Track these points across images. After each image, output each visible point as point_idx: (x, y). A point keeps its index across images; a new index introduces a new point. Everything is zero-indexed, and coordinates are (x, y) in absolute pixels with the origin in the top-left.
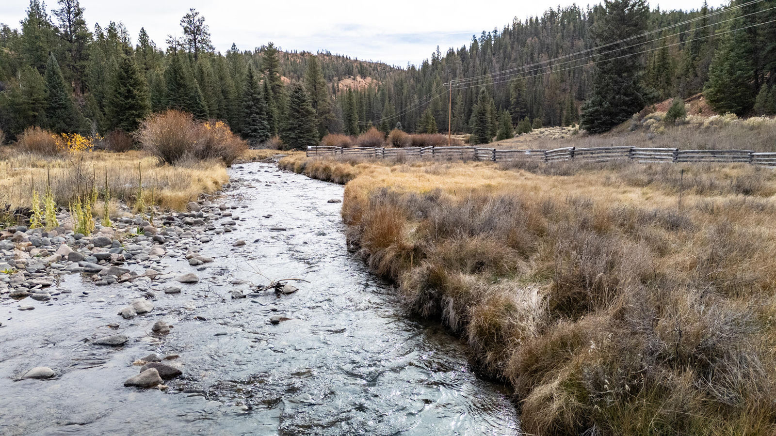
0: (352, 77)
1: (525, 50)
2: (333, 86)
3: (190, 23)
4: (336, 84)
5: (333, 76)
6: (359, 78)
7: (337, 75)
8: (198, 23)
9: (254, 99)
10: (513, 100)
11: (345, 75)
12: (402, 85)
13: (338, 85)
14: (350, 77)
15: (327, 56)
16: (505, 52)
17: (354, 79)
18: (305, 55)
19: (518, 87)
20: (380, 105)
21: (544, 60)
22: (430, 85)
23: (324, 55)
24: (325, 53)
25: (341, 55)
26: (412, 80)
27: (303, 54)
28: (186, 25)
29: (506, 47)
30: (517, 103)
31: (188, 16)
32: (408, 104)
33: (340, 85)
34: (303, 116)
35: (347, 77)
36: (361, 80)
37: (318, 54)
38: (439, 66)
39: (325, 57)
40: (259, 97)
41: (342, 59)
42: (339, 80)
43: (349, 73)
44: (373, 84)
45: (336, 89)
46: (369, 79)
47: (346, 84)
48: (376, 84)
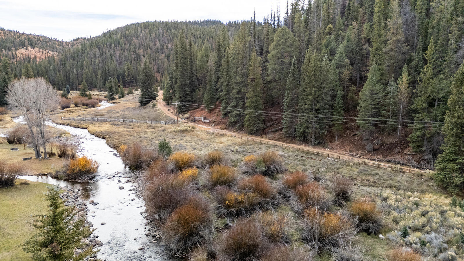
0: (25, 48)
1: (132, 47)
2: (12, 54)
4: (14, 53)
5: (11, 47)
6: (29, 48)
7: (14, 45)
10: (126, 74)
11: (20, 46)
12: (65, 62)
13: (16, 53)
14: (23, 48)
15: (2, 30)
16: (121, 46)
17: (27, 49)
19: (128, 69)
20: (53, 74)
21: (141, 51)
22: (82, 63)
25: (12, 30)
26: (71, 60)
29: (122, 44)
30: (129, 76)
32: (71, 74)
33: (17, 53)
36: (32, 50)
38: (86, 51)
41: (13, 32)
42: (16, 50)
43: (22, 45)
44: (41, 53)
45: (15, 56)
46: (37, 49)
47: (21, 52)
48: (43, 52)
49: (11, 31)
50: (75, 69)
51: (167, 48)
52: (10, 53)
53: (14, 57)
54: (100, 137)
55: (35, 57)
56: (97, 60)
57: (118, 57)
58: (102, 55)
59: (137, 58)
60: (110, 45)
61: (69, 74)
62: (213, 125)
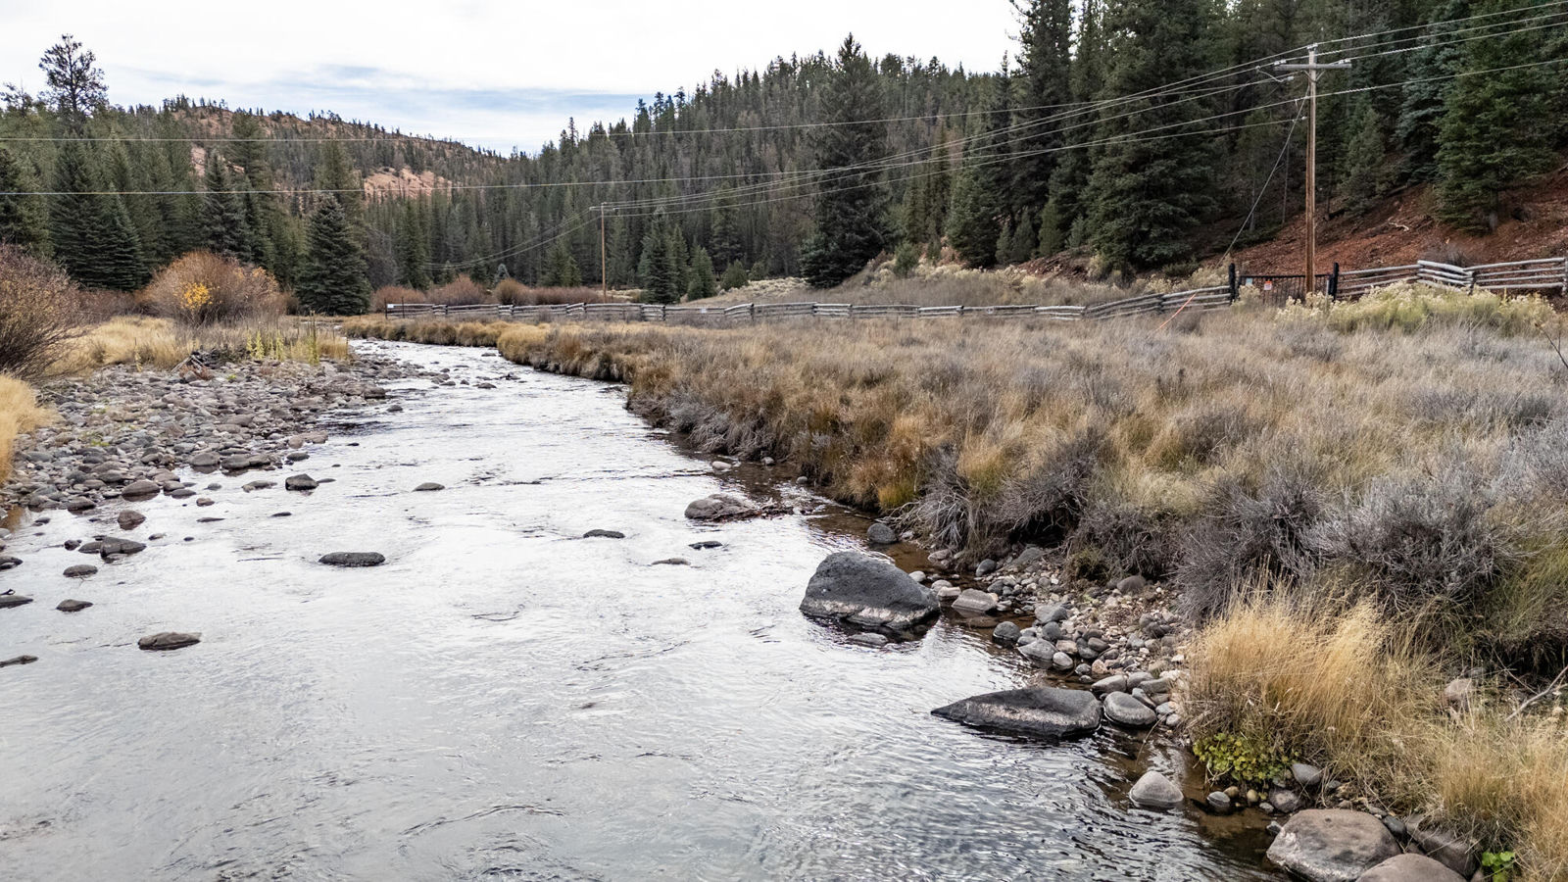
0: (392, 169)
3: (61, 63)
4: (357, 185)
6: (406, 173)
7: (359, 165)
8: (79, 65)
9: (225, 221)
11: (376, 164)
12: (503, 192)
13: (361, 187)
14: (387, 170)
15: (333, 123)
17: (397, 175)
18: (283, 120)
19: (724, 207)
20: (459, 231)
23: (326, 121)
24: (327, 116)
26: (523, 183)
27: (277, 117)
28: (53, 67)
31: (58, 50)
32: (518, 230)
33: (366, 185)
34: (339, 254)
35: (381, 169)
36: (413, 177)
37: (312, 116)
38: (576, 157)
39: (329, 126)
40: (236, 217)
41: (365, 130)
42: (364, 176)
43: (385, 161)
46: (428, 175)
47: (379, 184)
48: (445, 186)
49: (360, 125)
55: (421, 198)
56: (612, 185)
57: (687, 173)
58: (629, 167)
61: (514, 231)
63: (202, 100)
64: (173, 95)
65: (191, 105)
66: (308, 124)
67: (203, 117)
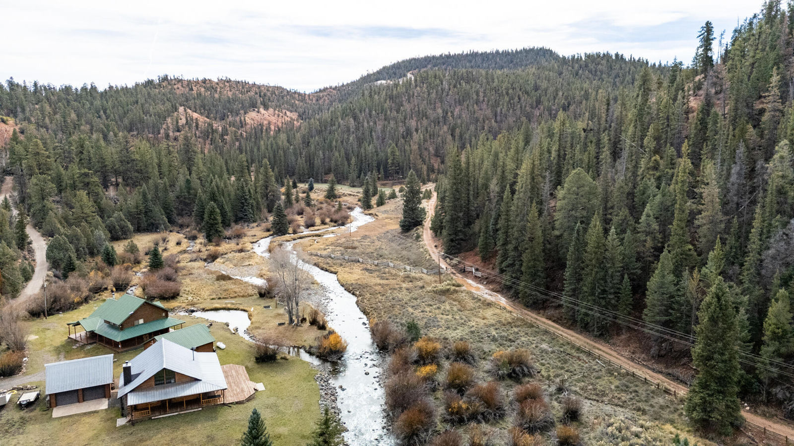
0: (256, 109)
2: (241, 120)
4: (243, 118)
5: (239, 111)
6: (262, 110)
7: (243, 107)
10: (390, 161)
11: (250, 107)
12: (308, 139)
13: (245, 119)
14: (254, 110)
15: (228, 82)
16: (386, 115)
17: (258, 112)
18: (207, 82)
19: (393, 153)
21: (413, 123)
22: (331, 141)
23: (225, 81)
24: (224, 79)
25: (240, 80)
26: (316, 137)
27: (204, 81)
29: (386, 111)
30: (392, 164)
35: (252, 109)
36: (265, 112)
37: (219, 80)
39: (226, 84)
41: (241, 83)
42: (245, 113)
43: (253, 106)
44: (276, 116)
45: (244, 123)
46: (271, 110)
47: (252, 117)
48: (278, 116)
49: (239, 82)
50: (321, 152)
51: (453, 116)
52: (238, 119)
53: (242, 124)
54: (350, 292)
55: (269, 123)
56: (351, 138)
57: (380, 132)
58: (357, 129)
59: (407, 134)
60: (370, 111)
61: (314, 158)
62: (485, 283)
63: (174, 76)
64: (162, 75)
65: (169, 78)
66: (217, 84)
67: (175, 85)
